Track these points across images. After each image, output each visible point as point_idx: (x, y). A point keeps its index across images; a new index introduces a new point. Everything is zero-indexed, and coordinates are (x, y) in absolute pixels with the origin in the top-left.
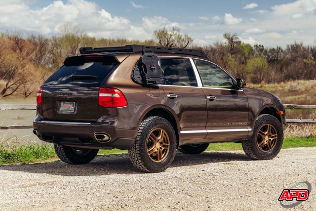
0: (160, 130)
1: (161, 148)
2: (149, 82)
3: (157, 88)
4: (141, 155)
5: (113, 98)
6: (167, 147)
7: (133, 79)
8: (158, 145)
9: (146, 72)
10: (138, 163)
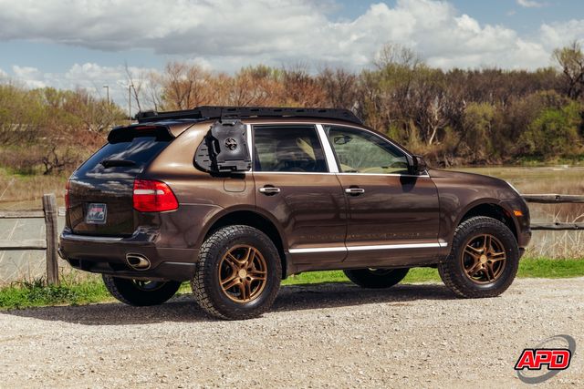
0: (248, 249)
1: (249, 279)
2: (222, 168)
3: (242, 177)
4: (207, 291)
5: (156, 197)
6: (263, 275)
7: (196, 165)
8: (243, 274)
9: (218, 151)
10: (205, 303)
